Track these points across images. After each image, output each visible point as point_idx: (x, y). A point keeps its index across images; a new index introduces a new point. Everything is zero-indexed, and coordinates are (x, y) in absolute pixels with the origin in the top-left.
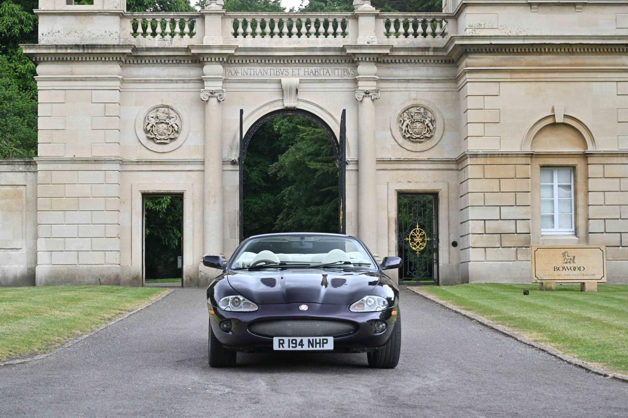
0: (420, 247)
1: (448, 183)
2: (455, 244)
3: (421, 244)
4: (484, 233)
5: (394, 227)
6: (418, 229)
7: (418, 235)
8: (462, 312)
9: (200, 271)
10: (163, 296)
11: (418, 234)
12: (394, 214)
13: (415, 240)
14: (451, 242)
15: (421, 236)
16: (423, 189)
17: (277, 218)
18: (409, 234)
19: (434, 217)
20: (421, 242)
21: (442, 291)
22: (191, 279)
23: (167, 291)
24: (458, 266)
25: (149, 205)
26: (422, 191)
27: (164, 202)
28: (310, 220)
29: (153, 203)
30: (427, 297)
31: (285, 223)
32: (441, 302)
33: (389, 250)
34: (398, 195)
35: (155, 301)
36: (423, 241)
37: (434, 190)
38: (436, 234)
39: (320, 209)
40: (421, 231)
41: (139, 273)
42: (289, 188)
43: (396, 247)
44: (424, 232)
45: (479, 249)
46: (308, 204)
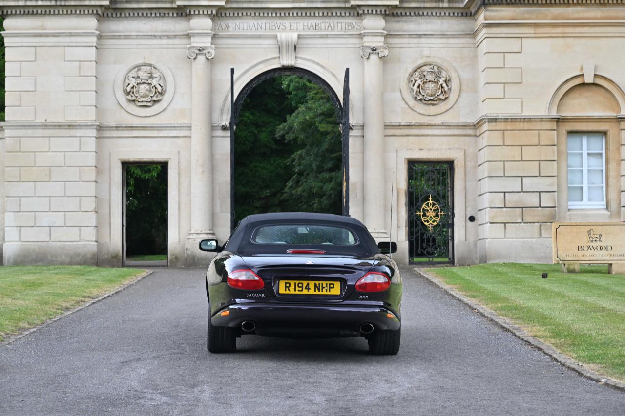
0: (433, 222)
1: (465, 150)
2: (472, 219)
3: (434, 219)
4: (503, 206)
5: (403, 199)
6: (431, 202)
7: (431, 209)
8: (465, 300)
9: (187, 249)
10: (139, 279)
11: (431, 207)
12: (403, 185)
13: (427, 214)
14: (468, 216)
15: (434, 210)
16: (437, 157)
17: (286, 186)
18: (421, 207)
19: (449, 189)
20: (434, 217)
21: (452, 273)
22: (176, 258)
23: (145, 272)
24: (475, 244)
25: (137, 173)
26: (436, 159)
27: (154, 170)
28: (322, 188)
29: (142, 171)
30: (432, 280)
31: (294, 192)
32: (446, 287)
33: (398, 225)
34: (408, 164)
35: (127, 285)
36: (437, 215)
37: (449, 158)
38: (451, 207)
39: (333, 176)
40: (434, 204)
41: (119, 250)
42: (299, 152)
43: (406, 222)
44: (437, 206)
45: (498, 225)
46: (320, 169)
